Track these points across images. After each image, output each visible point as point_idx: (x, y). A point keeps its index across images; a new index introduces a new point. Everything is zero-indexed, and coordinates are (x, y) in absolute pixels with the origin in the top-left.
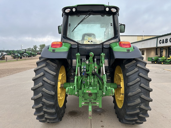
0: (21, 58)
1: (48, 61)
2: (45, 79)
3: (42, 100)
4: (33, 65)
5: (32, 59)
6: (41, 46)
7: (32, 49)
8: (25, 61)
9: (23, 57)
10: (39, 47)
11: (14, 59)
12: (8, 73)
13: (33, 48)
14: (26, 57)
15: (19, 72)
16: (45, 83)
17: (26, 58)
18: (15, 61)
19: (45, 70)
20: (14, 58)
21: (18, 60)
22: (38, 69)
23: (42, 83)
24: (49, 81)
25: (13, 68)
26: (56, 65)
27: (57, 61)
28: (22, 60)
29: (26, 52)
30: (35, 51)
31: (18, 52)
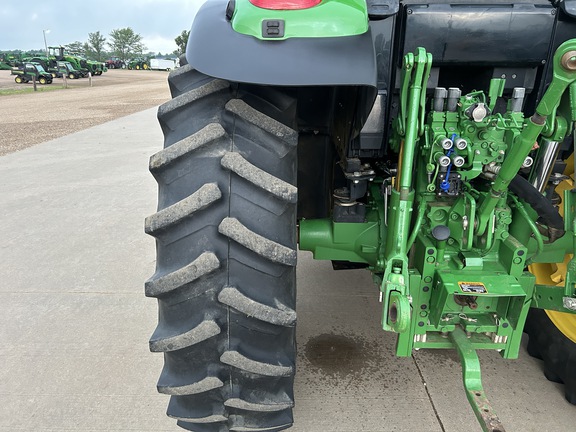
0: (49, 80)
1: (236, 105)
2: (231, 226)
3: (223, 359)
4: (98, 108)
5: (88, 85)
6: (116, 36)
7: (86, 47)
8: (67, 91)
9: (57, 76)
10: (110, 40)
11: (24, 86)
12: (7, 143)
13: (90, 45)
14: (68, 77)
15: (47, 138)
16: (235, 254)
17: (69, 81)
18: (28, 91)
19: (224, 169)
20: (25, 79)
21: (38, 87)
22: (180, 160)
23: (217, 254)
24: (260, 244)
25: (22, 119)
26: (291, 131)
27: (288, 102)
28: (53, 90)
29: (64, 60)
30: (99, 55)
31: (35, 57)
